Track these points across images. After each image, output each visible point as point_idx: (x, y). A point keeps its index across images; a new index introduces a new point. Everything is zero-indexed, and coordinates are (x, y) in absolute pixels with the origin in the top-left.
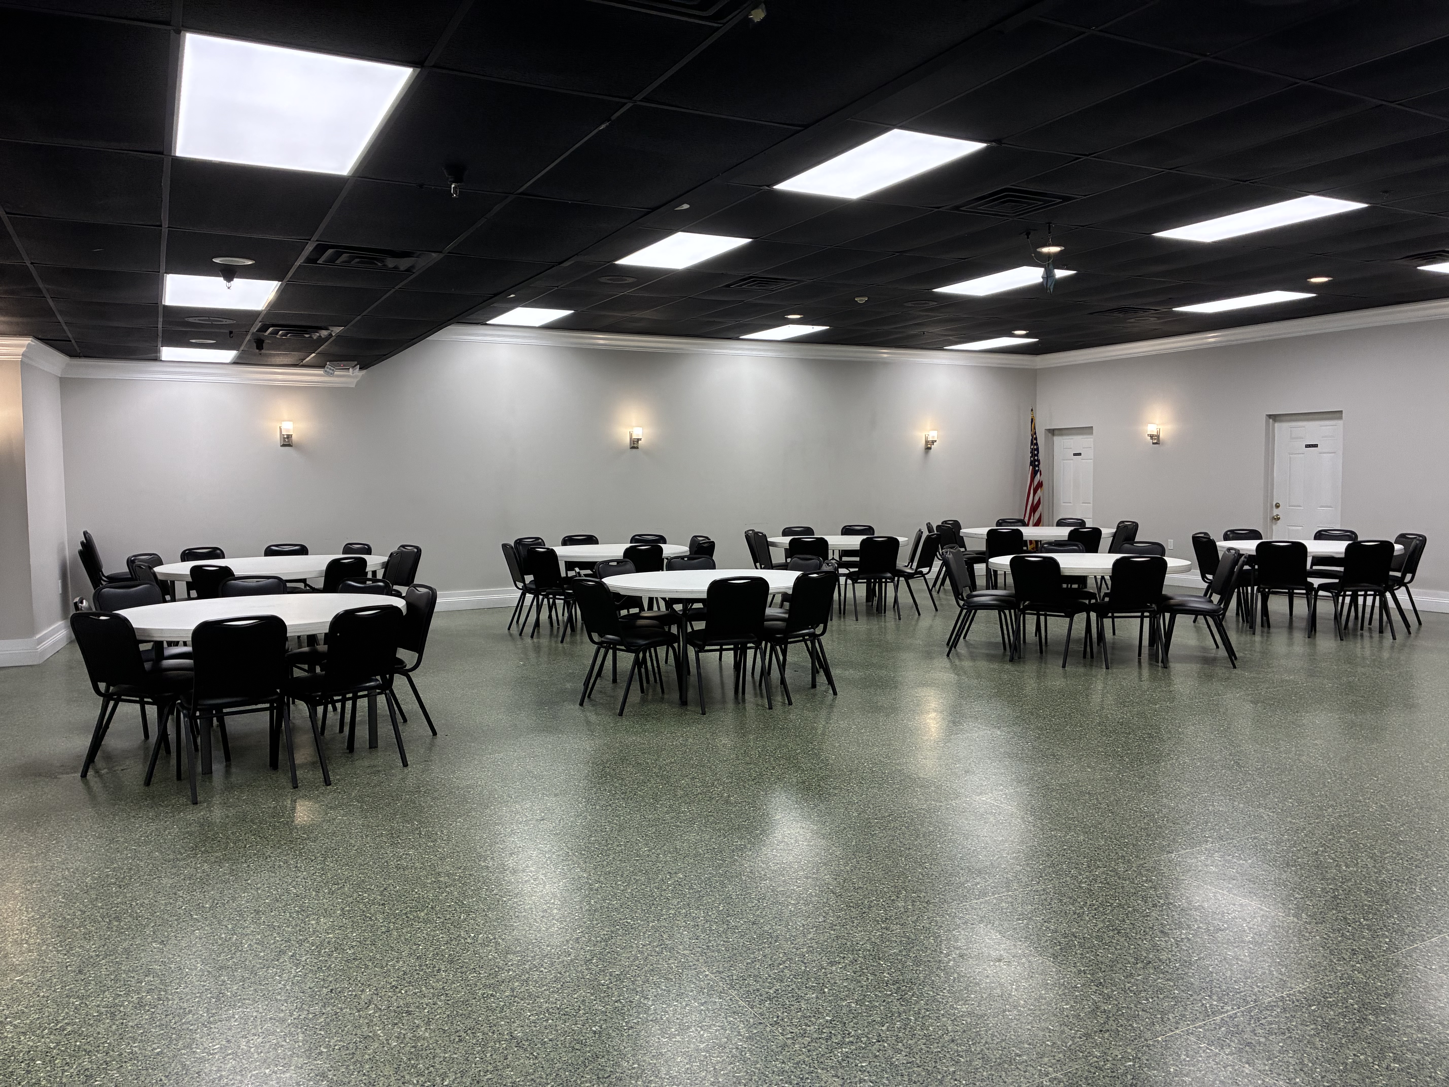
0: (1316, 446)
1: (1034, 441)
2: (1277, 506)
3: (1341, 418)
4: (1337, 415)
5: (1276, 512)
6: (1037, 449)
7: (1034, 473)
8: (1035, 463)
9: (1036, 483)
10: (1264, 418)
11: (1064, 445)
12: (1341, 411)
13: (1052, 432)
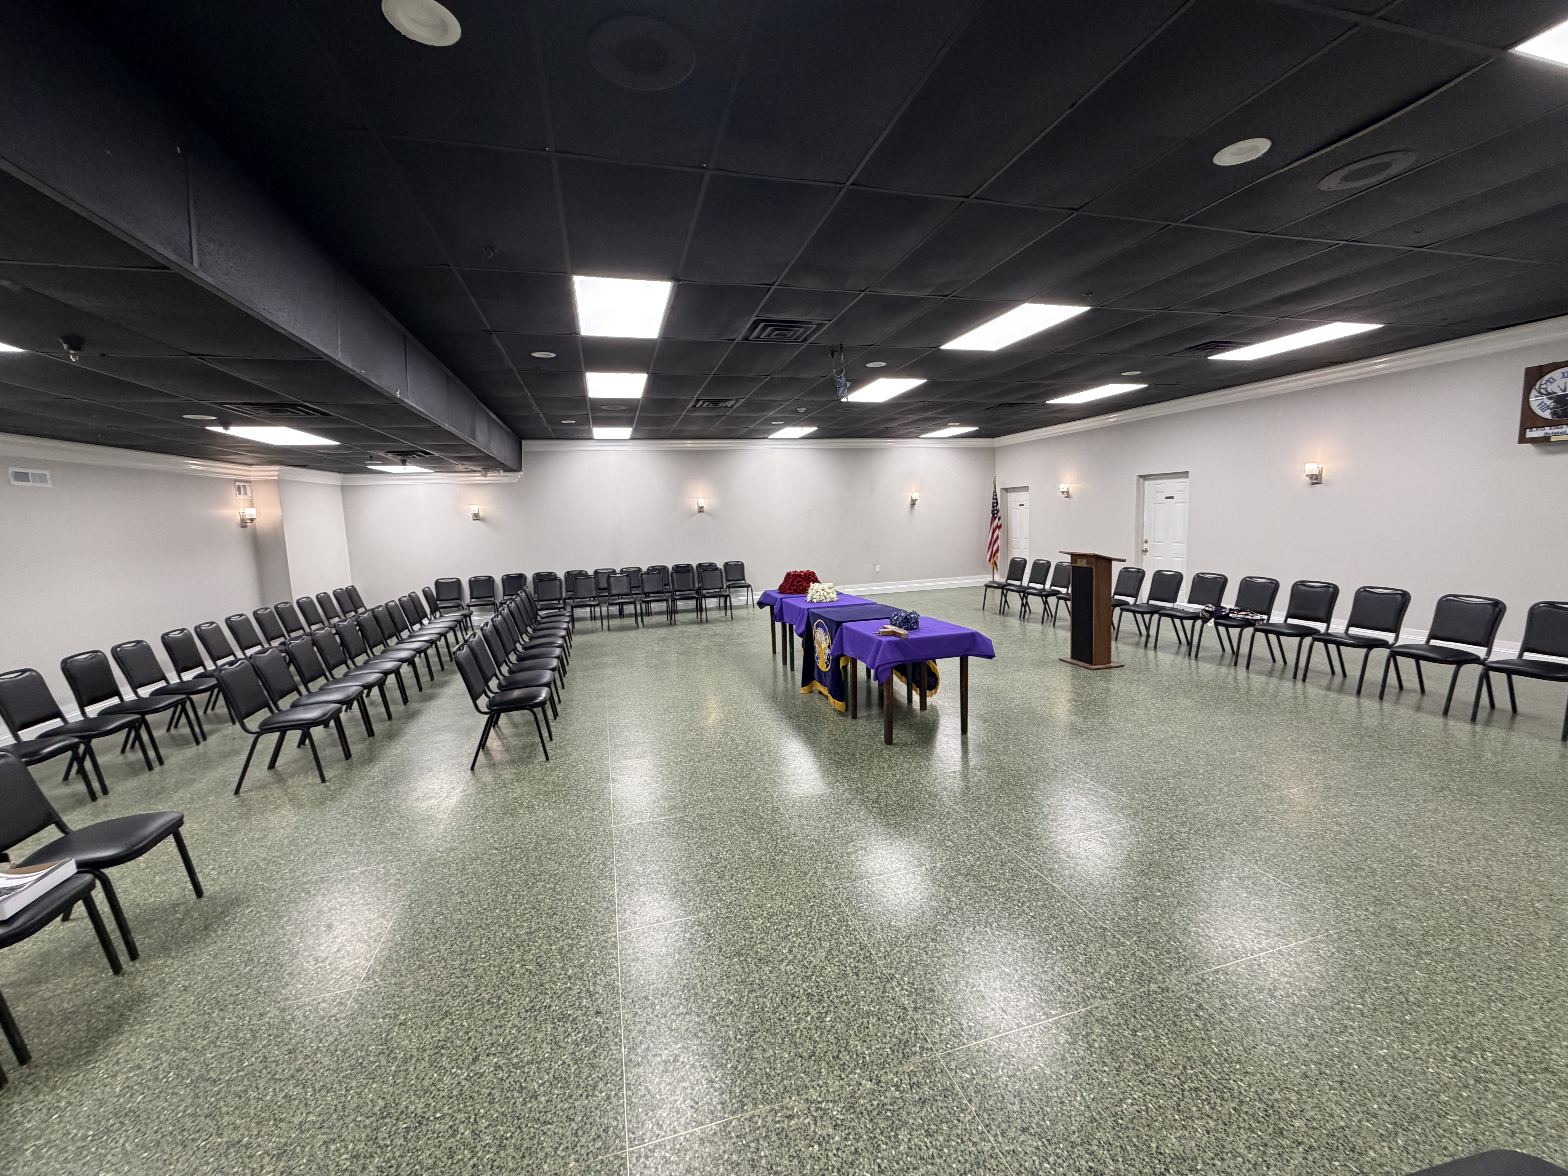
0: (1172, 498)
1: (995, 498)
2: (1146, 542)
3: (1187, 477)
4: (1185, 474)
5: (1145, 546)
6: (997, 503)
7: (994, 518)
8: (995, 513)
9: (995, 525)
10: (1135, 478)
11: (1014, 498)
12: (1187, 472)
13: (1007, 490)
